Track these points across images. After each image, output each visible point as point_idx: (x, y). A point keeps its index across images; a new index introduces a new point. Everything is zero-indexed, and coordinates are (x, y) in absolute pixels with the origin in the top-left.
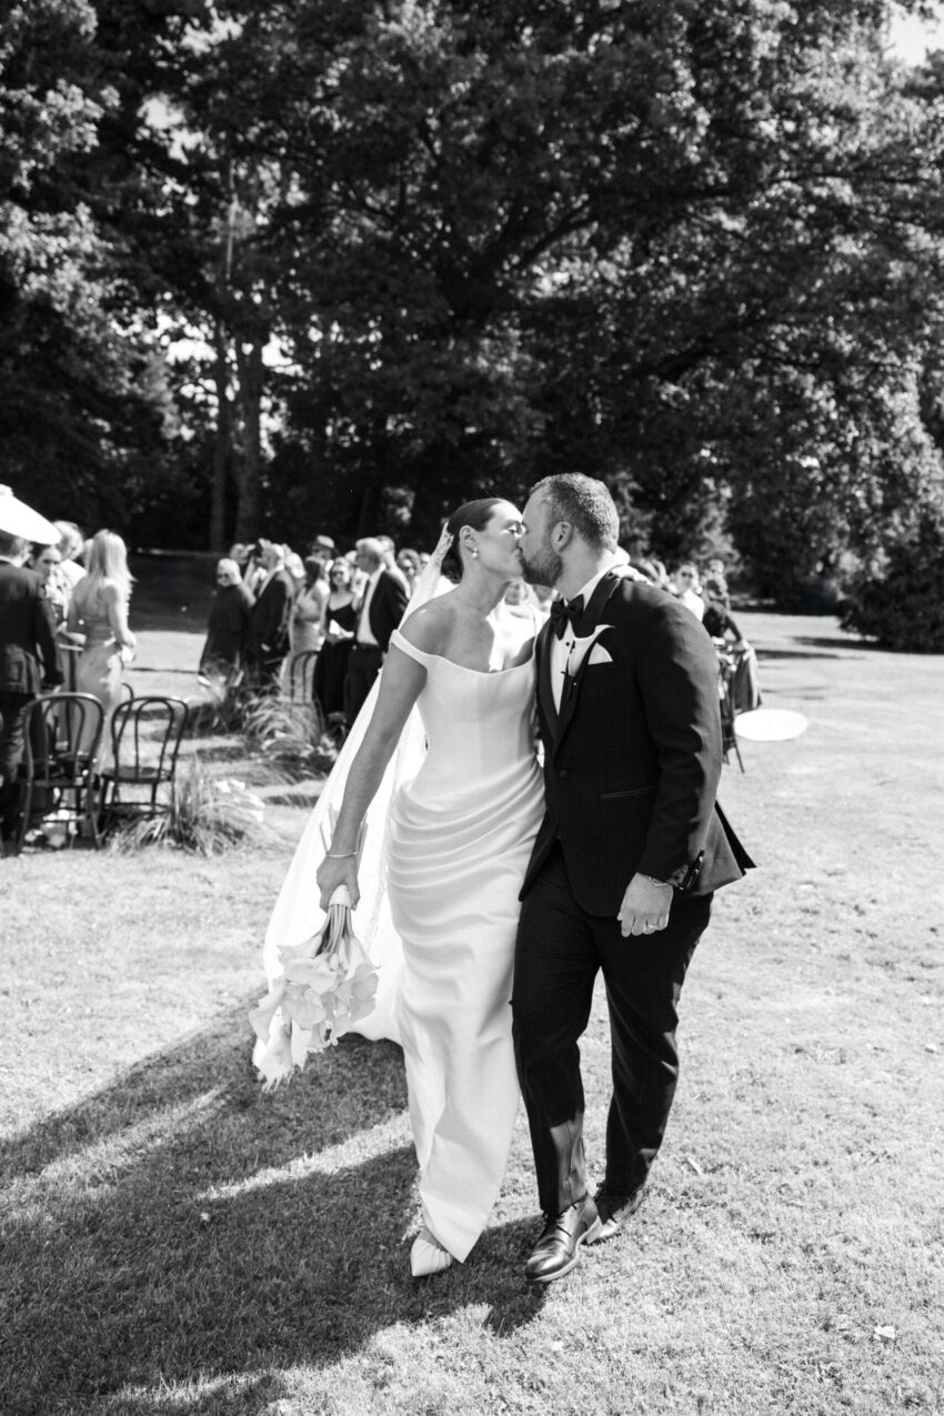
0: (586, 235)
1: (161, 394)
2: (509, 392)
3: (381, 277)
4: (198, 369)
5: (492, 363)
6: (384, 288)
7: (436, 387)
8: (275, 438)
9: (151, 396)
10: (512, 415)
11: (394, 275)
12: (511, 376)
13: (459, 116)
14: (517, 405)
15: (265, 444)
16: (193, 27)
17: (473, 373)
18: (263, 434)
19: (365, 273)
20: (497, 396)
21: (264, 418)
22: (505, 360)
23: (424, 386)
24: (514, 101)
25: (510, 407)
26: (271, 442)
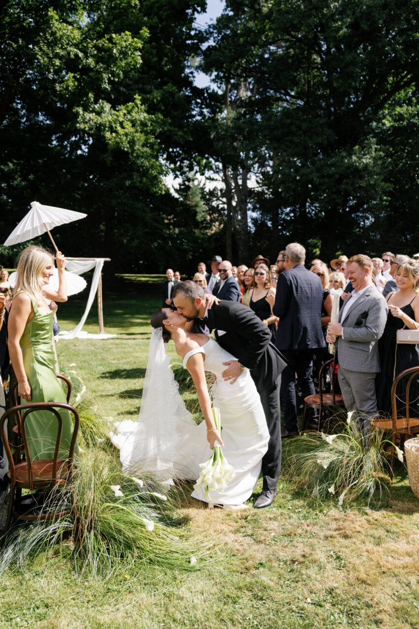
0: (410, 92)
1: (198, 202)
2: (371, 174)
3: (298, 122)
4: (219, 194)
5: (360, 158)
6: (299, 128)
7: (330, 176)
8: (255, 221)
9: (193, 204)
10: (373, 187)
11: (304, 120)
12: (372, 164)
13: (336, 21)
14: (376, 180)
15: (250, 224)
16: (198, 12)
17: (351, 166)
18: (249, 220)
19: (289, 121)
20: (364, 177)
21: (249, 213)
22: (368, 156)
23: (323, 176)
24: (368, 6)
25: (372, 182)
26: (253, 223)
